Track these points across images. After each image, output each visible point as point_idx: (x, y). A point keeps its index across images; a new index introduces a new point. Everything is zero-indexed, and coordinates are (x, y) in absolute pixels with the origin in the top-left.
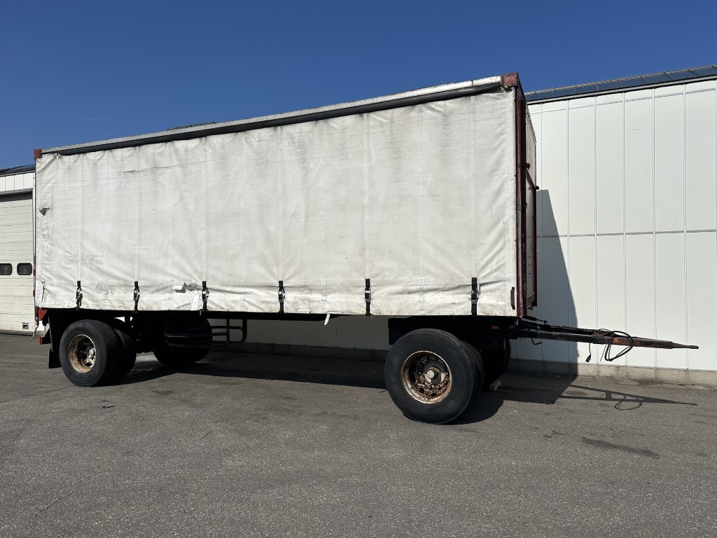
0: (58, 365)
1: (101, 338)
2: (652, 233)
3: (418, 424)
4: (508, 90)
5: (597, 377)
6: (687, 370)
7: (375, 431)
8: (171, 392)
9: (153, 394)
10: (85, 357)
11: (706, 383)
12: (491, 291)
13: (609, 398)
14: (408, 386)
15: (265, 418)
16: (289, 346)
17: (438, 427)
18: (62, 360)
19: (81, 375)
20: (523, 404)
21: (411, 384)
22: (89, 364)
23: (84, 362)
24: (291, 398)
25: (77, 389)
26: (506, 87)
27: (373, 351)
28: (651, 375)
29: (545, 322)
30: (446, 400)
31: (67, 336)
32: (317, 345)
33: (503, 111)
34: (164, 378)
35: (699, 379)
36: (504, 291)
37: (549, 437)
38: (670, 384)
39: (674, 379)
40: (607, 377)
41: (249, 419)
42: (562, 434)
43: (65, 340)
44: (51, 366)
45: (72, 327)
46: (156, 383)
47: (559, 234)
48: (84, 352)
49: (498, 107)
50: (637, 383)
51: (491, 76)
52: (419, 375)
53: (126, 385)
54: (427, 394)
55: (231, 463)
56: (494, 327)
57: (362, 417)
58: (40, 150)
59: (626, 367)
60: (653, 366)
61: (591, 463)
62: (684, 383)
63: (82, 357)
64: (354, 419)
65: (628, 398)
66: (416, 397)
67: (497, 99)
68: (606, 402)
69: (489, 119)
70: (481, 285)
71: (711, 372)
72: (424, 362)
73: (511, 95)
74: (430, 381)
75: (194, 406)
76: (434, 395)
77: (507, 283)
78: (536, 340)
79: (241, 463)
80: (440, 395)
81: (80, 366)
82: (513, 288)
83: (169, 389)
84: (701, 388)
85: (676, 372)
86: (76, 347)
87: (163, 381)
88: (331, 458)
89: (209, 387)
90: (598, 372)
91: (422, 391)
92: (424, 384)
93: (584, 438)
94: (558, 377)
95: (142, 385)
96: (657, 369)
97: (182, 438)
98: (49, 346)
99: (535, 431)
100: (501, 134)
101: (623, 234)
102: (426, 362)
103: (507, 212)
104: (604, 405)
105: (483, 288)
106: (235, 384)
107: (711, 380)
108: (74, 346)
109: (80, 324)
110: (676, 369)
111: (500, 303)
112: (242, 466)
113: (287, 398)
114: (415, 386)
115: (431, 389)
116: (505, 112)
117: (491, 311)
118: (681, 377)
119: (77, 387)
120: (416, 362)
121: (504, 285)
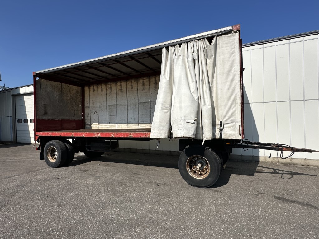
0: (43, 159)
1: (59, 148)
2: (289, 101)
3: (194, 188)
4: (236, 32)
5: (265, 162)
6: (305, 159)
7: (175, 192)
8: (87, 170)
9: (80, 171)
10: (54, 155)
11: (314, 164)
12: (229, 127)
13: (276, 173)
14: (189, 171)
15: (125, 184)
16: (136, 149)
17: (204, 190)
18: (45, 157)
19: (52, 163)
20: (238, 176)
21: (191, 170)
22: (55, 158)
23: (54, 157)
24: (137, 174)
25: (50, 169)
26: (235, 31)
27: (170, 151)
29: (247, 140)
30: (207, 178)
31: (46, 147)
32: (148, 149)
33: (233, 42)
34: (86, 163)
35: (311, 163)
36: (235, 127)
37: (257, 195)
38: (297, 165)
39: (300, 163)
40: (269, 162)
41: (118, 185)
42: (263, 193)
43: (46, 148)
44: (41, 159)
45: (48, 143)
46: (82, 166)
48: (54, 153)
49: (231, 41)
50: (283, 165)
51: (227, 27)
52: (194, 165)
53: (70, 167)
54: (198, 174)
55: (107, 212)
56: (227, 143)
57: (168, 184)
58: (35, 72)
59: (278, 158)
61: (285, 213)
62: (304, 164)
63: (53, 155)
64: (165, 185)
65: (285, 172)
66: (193, 176)
67: (230, 37)
68: (275, 175)
69: (227, 47)
70: (224, 124)
71: (316, 160)
72: (196, 160)
73: (237, 34)
74: (199, 168)
75: (96, 177)
76: (201, 175)
77: (236, 123)
78: (245, 149)
79: (112, 212)
80: (204, 175)
81: (51, 159)
82: (240, 126)
83: (87, 169)
84: (312, 167)
86: (50, 151)
87: (85, 165)
88: (155, 209)
89: (104, 168)
91: (195, 172)
92: (196, 169)
93: (274, 196)
94: (248, 162)
95: (77, 167)
96: (292, 159)
97: (87, 196)
98: (40, 151)
99: (249, 192)
100: (233, 53)
101: (276, 102)
102: (197, 160)
103: (236, 90)
104: (275, 176)
105: (225, 126)
106: (114, 166)
107: (316, 164)
108: (49, 151)
109: (51, 142)
110: (300, 159)
111: (233, 133)
112: (112, 215)
113: (135, 174)
114: (192, 171)
115: (199, 171)
116: (234, 43)
117: (229, 137)
118: (302, 162)
119: (50, 168)
120: (192, 159)
121: (235, 124)
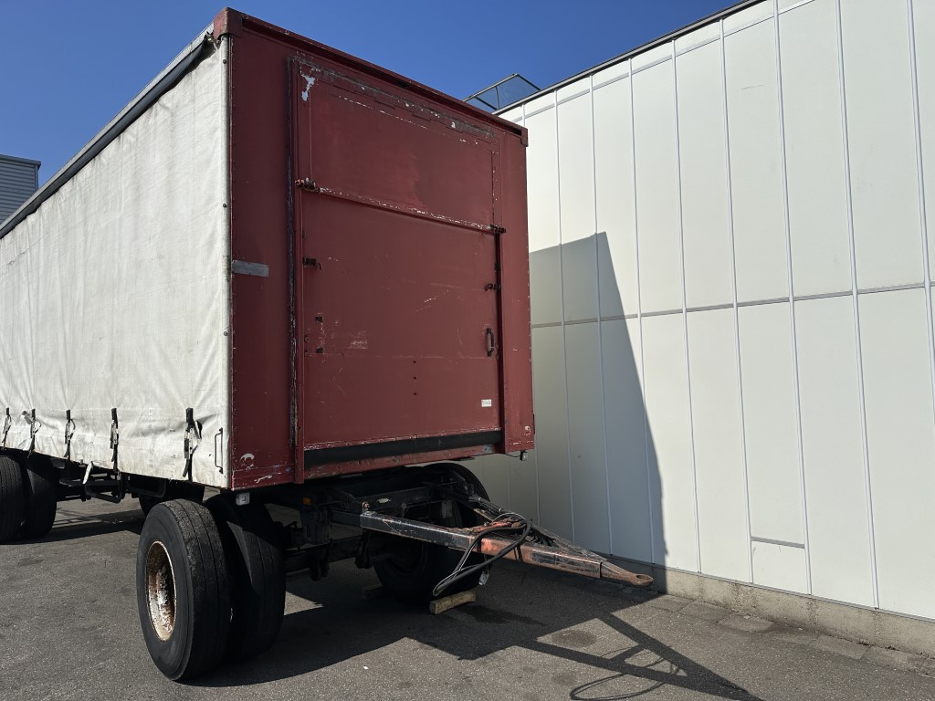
4: (219, 44)
6: (876, 612)
26: (217, 40)
28: (801, 612)
33: (217, 86)
38: (840, 637)
40: (717, 604)
47: (626, 313)
49: (213, 81)
50: (774, 626)
59: (752, 586)
60: (805, 591)
62: (870, 640)
82: (221, 431)
85: (854, 613)
90: (702, 591)
96: (812, 600)
104: (563, 680)
110: (853, 606)
111: (211, 458)
118: (863, 626)
121: (217, 423)
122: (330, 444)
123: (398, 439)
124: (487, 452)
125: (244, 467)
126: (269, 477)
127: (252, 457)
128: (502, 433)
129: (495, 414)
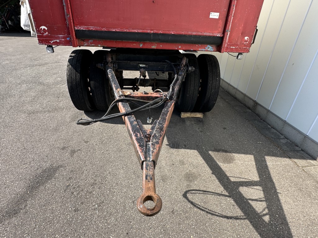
122: (92, 28)
123: (139, 31)
124: (209, 50)
125: (43, 33)
126: (58, 41)
127: (46, 29)
128: (222, 39)
129: (221, 25)
